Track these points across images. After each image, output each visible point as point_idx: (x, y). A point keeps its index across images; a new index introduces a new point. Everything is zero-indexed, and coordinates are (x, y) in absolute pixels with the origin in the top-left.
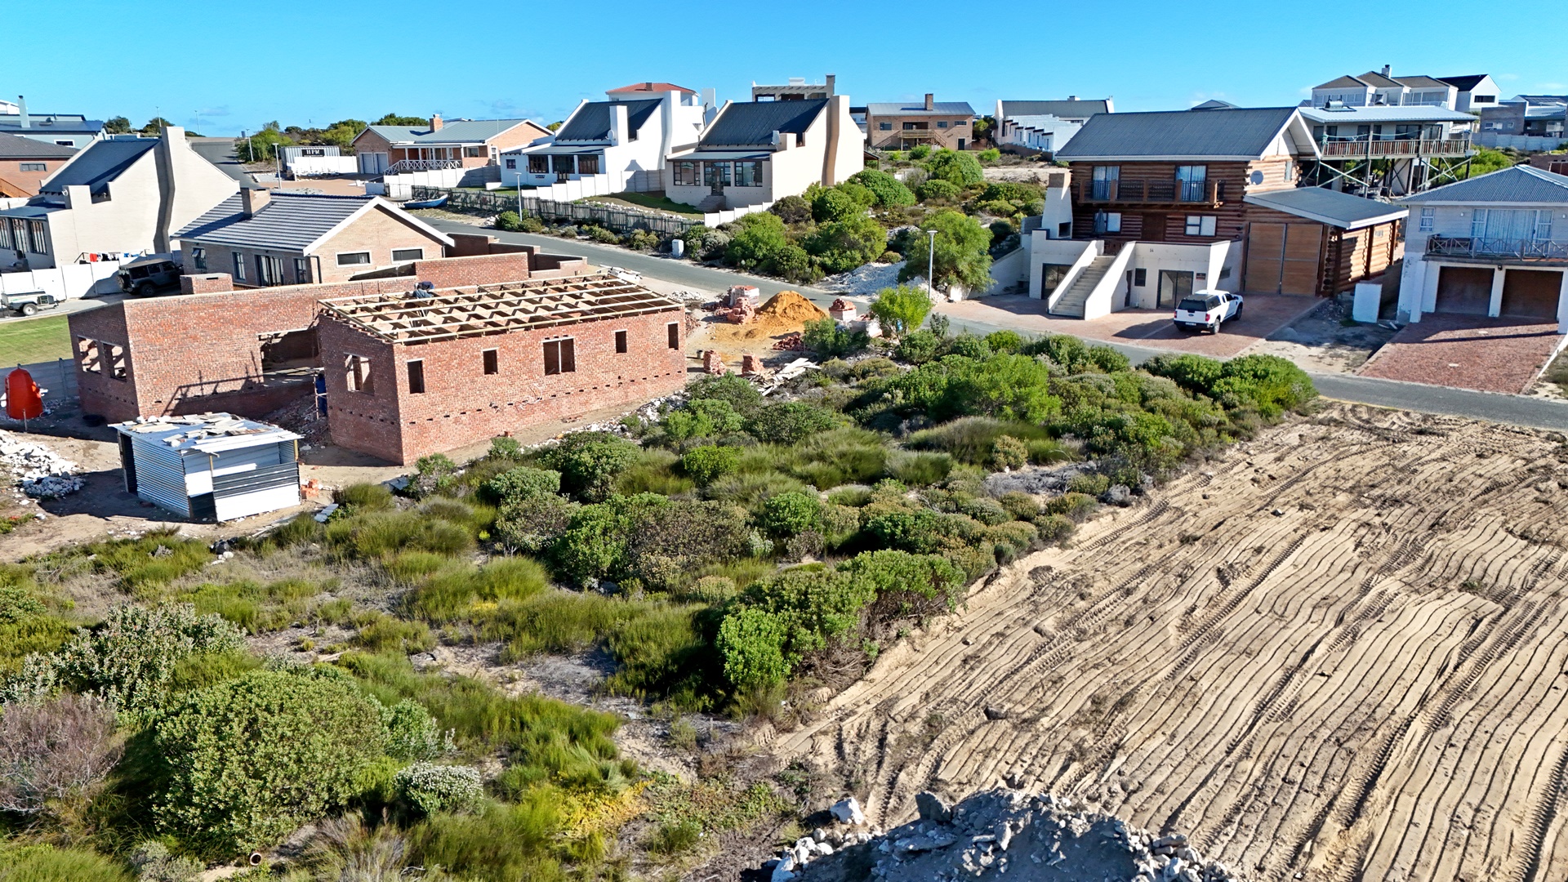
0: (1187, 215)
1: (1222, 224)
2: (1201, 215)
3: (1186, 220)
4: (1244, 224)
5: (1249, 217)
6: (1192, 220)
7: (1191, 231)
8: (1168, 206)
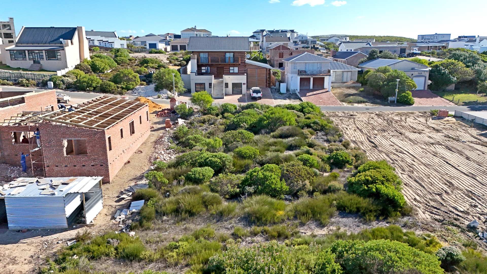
0: (230, 67)
1: (240, 69)
2: (234, 67)
3: (229, 68)
4: (246, 69)
5: (247, 67)
6: (231, 68)
7: (231, 71)
8: (224, 65)
